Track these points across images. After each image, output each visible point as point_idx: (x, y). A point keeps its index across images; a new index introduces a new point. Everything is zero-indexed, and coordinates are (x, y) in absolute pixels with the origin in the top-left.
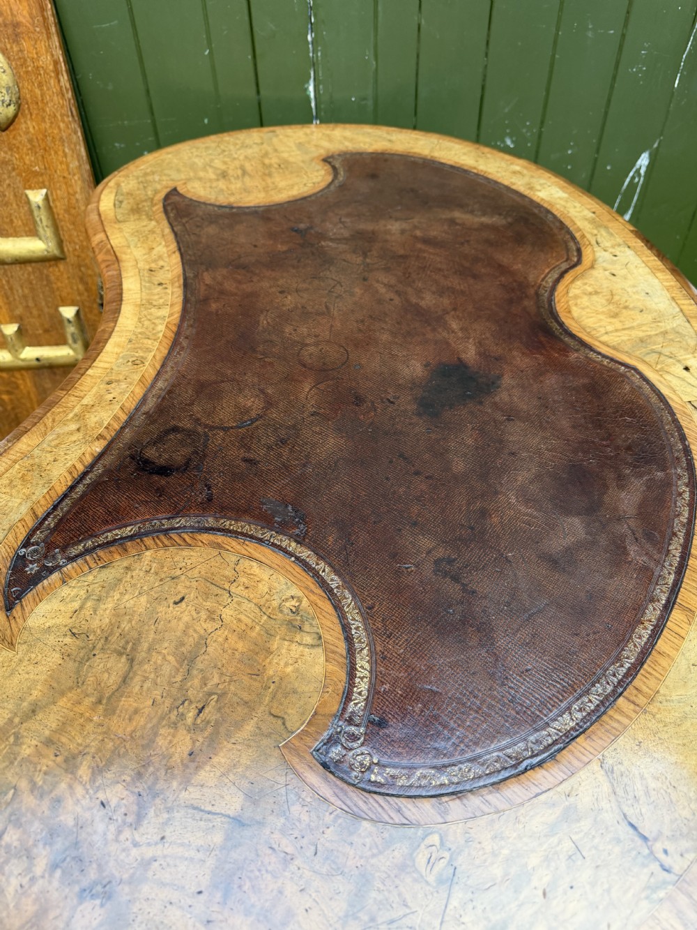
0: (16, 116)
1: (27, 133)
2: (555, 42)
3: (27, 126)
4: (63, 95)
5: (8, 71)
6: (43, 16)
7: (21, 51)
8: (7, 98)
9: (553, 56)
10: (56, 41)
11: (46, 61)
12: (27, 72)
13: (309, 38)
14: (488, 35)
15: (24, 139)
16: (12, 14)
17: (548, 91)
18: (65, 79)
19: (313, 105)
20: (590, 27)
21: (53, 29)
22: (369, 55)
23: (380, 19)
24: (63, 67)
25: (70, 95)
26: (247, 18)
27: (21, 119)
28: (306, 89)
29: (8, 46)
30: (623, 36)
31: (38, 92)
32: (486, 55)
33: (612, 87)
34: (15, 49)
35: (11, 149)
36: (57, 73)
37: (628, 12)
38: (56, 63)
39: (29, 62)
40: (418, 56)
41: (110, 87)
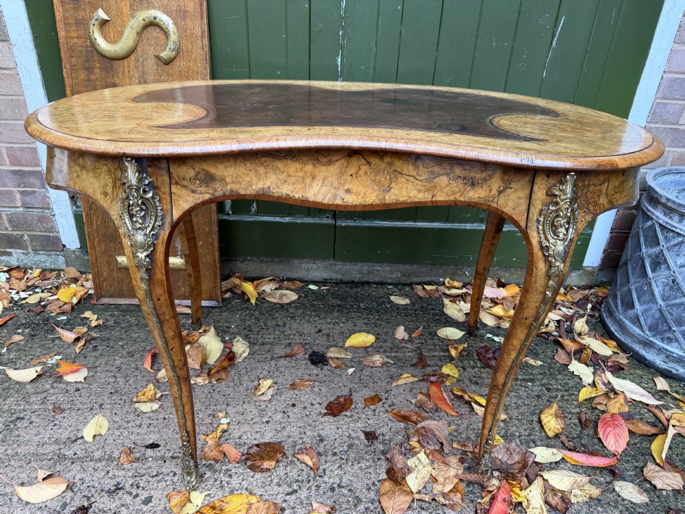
0: (175, 57)
1: (179, 67)
2: (475, 47)
3: (180, 64)
4: (203, 49)
5: (177, 34)
6: (201, 8)
7: (185, 25)
8: (173, 47)
9: (474, 54)
10: (205, 20)
11: (198, 31)
12: (186, 36)
13: (341, 33)
14: (438, 40)
15: (177, 70)
16: (185, 6)
17: (471, 73)
18: (206, 41)
19: (339, 69)
20: (494, 40)
21: (205, 15)
22: (373, 45)
23: (379, 26)
24: (206, 34)
25: (207, 49)
26: (308, 20)
27: (177, 59)
28: (337, 60)
29: (179, 22)
30: (513, 47)
31: (190, 46)
32: (437, 51)
33: (507, 74)
34: (182, 23)
35: (168, 75)
36: (203, 37)
37: (515, 35)
38: (203, 32)
39: (188, 31)
40: (399, 48)
41: (229, 50)
